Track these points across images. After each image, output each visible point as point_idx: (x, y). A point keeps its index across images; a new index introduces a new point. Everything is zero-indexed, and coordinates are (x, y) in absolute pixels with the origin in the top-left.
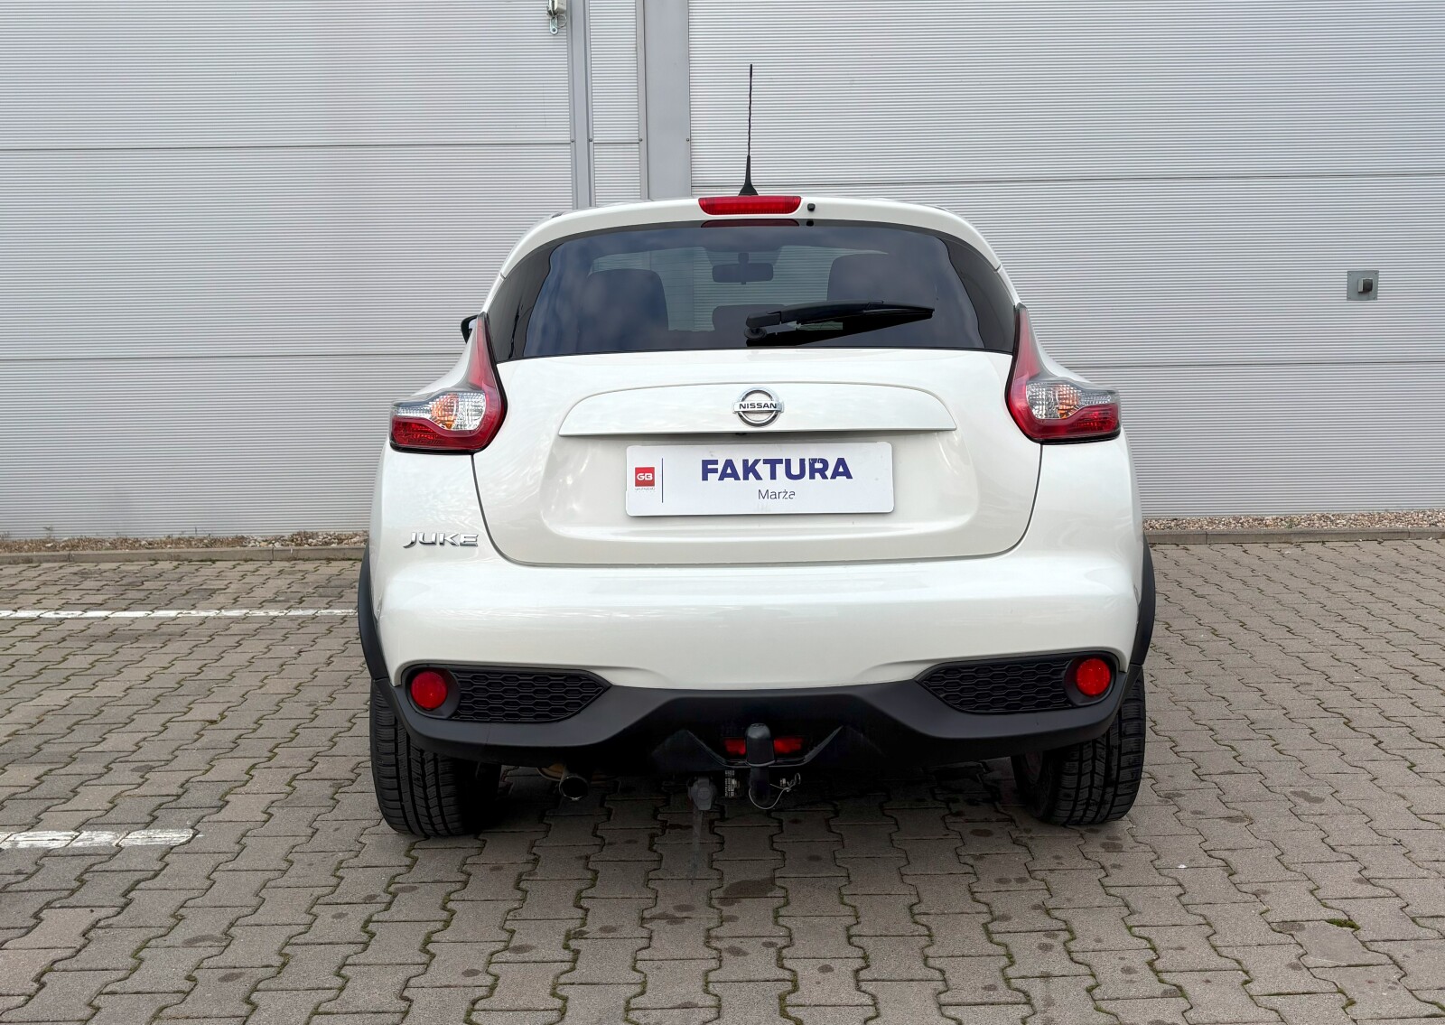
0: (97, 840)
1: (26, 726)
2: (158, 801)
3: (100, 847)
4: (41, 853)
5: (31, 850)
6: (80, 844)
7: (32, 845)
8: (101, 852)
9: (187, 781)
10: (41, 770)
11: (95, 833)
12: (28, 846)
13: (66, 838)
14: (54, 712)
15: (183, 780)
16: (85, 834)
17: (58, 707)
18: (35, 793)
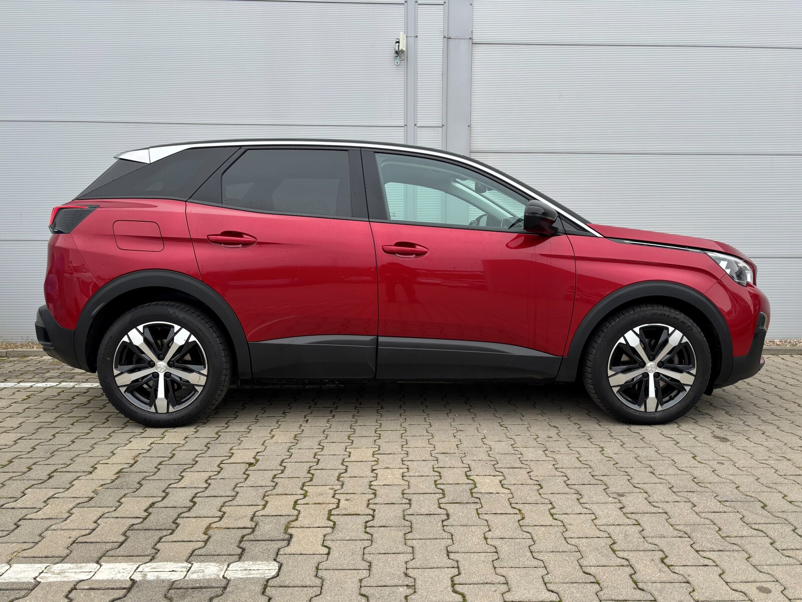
0: (207, 572)
1: (126, 466)
2: (240, 533)
3: (211, 579)
4: (167, 585)
5: (159, 582)
6: (195, 576)
7: (158, 577)
8: (214, 585)
9: (254, 515)
10: (147, 503)
11: (203, 565)
12: (155, 578)
13: (182, 570)
14: (144, 455)
15: (250, 514)
16: (196, 566)
17: (144, 451)
18: (147, 524)
